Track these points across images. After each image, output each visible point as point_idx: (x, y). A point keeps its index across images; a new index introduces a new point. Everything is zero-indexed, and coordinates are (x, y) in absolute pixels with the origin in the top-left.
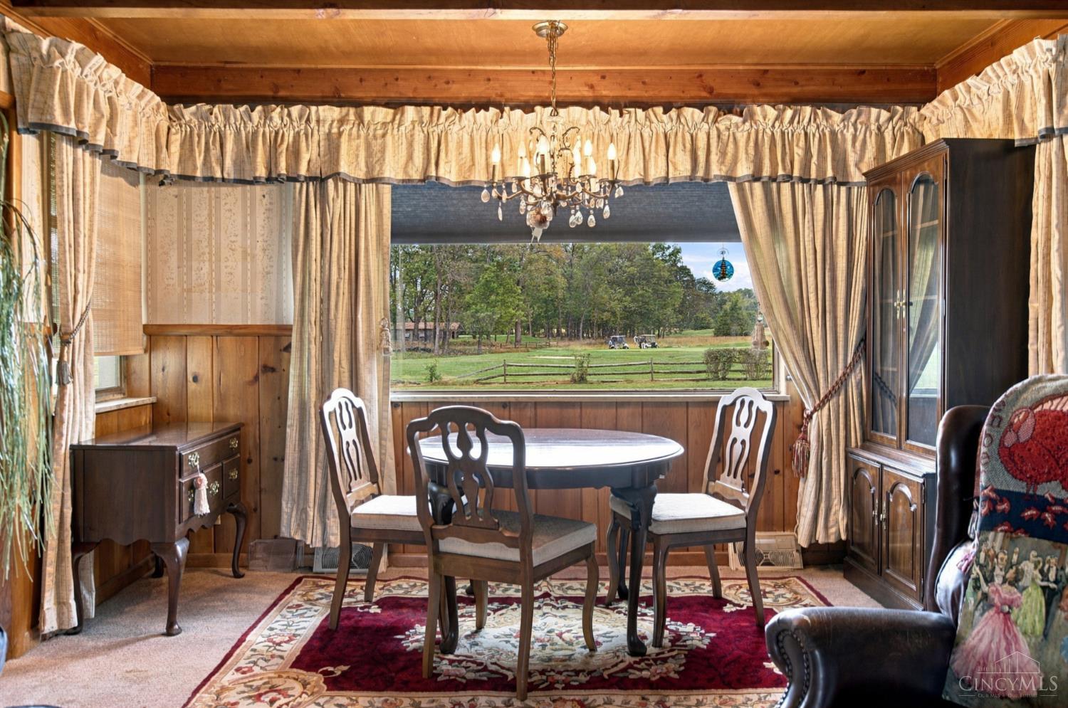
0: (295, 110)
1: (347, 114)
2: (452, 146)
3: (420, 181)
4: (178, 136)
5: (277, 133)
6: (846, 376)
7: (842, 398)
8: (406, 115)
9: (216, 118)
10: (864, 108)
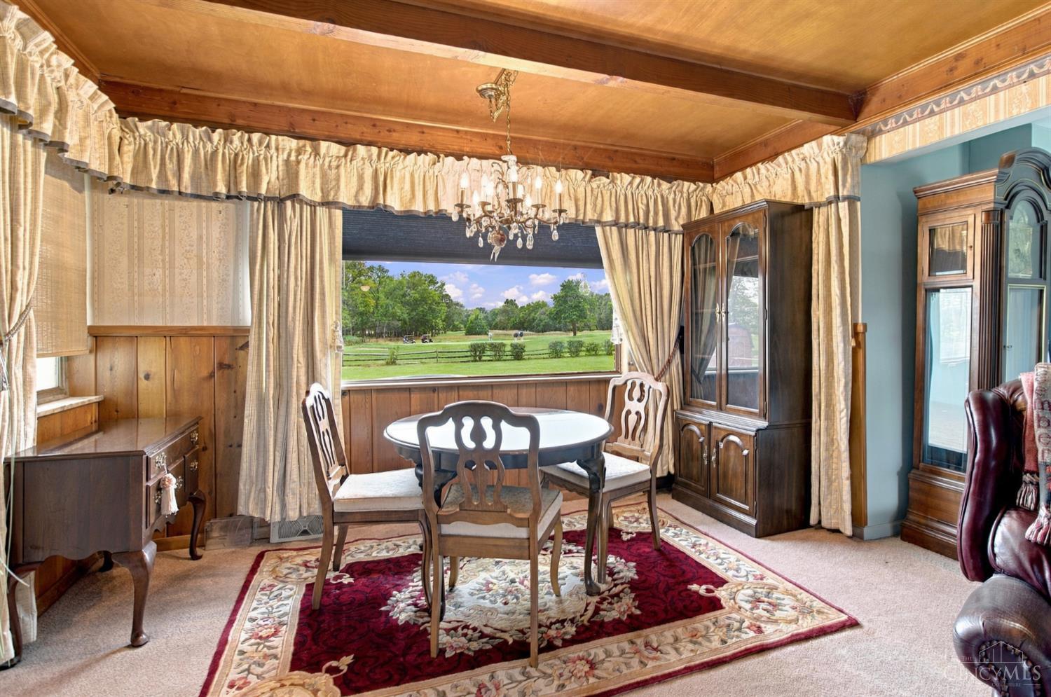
0: (256, 137)
1: (304, 146)
2: (396, 180)
3: (369, 207)
4: (132, 147)
5: (236, 155)
6: (669, 362)
7: (667, 376)
8: (357, 152)
9: (174, 135)
10: (680, 181)
